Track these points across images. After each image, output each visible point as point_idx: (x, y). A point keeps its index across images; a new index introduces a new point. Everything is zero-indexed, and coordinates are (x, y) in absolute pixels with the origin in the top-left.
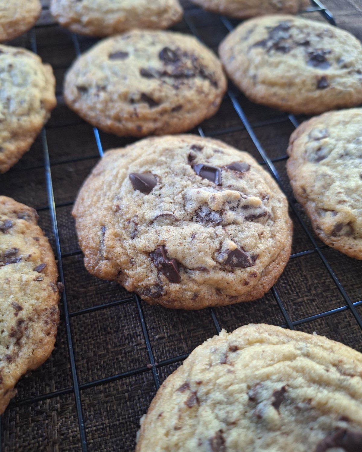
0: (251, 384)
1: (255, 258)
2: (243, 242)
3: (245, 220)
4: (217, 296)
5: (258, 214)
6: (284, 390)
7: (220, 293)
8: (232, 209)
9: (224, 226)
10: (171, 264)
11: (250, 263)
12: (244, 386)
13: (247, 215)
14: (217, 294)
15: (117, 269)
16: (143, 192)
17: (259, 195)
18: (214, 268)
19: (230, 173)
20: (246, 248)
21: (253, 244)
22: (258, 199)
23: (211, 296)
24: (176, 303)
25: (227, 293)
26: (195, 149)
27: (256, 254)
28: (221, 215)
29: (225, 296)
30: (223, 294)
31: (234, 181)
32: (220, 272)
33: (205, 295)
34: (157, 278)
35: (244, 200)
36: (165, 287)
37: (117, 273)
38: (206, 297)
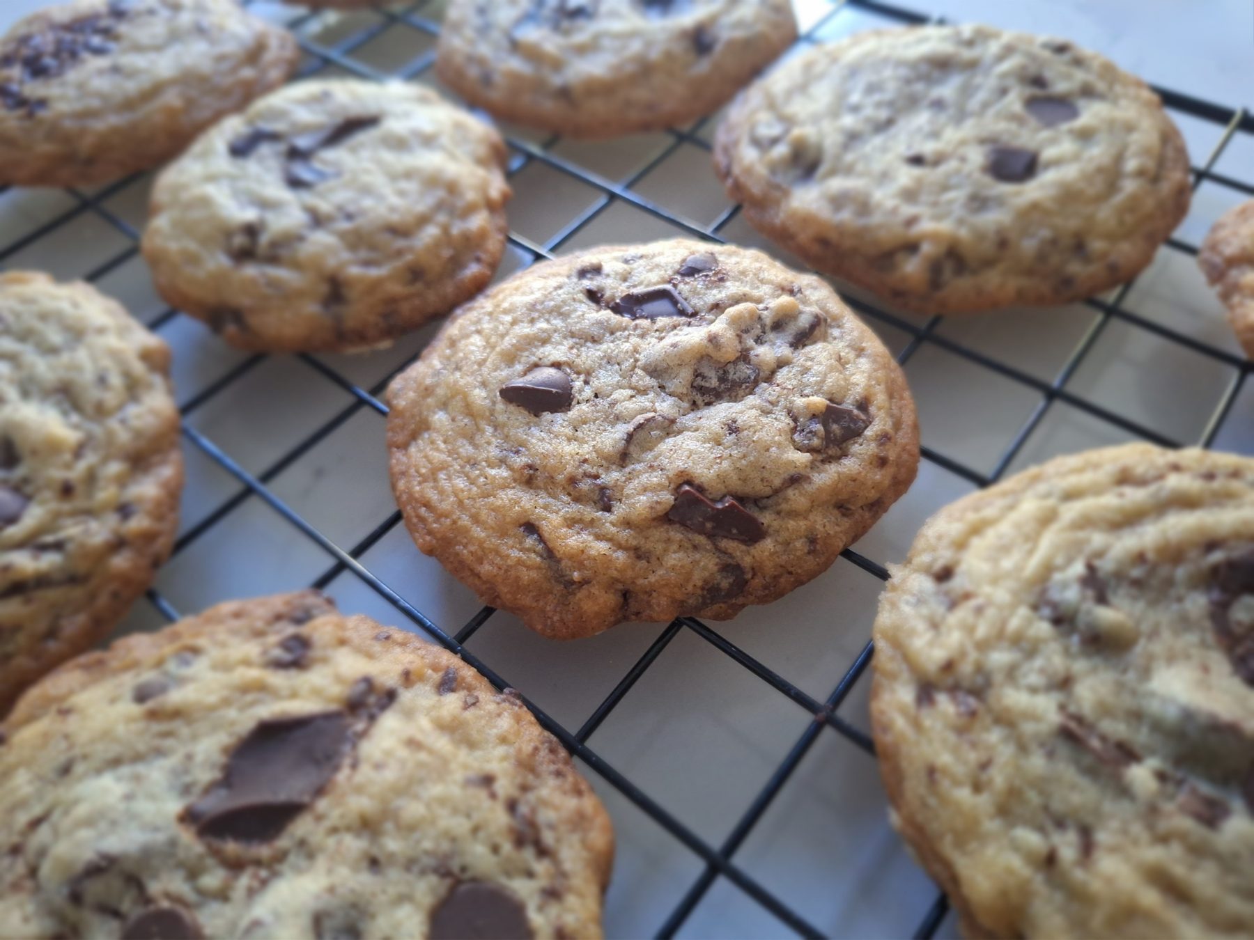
0: (1032, 599)
1: (863, 405)
2: (825, 388)
3: (792, 349)
4: (845, 519)
5: (807, 326)
6: (1091, 568)
7: (848, 509)
8: (759, 340)
9: (769, 379)
10: (732, 506)
11: (864, 421)
12: (1023, 611)
13: (790, 339)
14: (844, 515)
15: (616, 590)
16: (557, 412)
17: (780, 292)
18: (812, 466)
19: (697, 283)
20: (838, 397)
21: (842, 382)
22: (785, 299)
23: (837, 525)
24: (782, 580)
25: (860, 503)
26: (589, 276)
27: (862, 398)
28: (749, 363)
29: (860, 511)
30: (853, 508)
31: (715, 291)
32: (827, 466)
33: (827, 528)
34: (717, 554)
35: (765, 312)
36: (747, 561)
37: (621, 600)
38: (832, 532)
